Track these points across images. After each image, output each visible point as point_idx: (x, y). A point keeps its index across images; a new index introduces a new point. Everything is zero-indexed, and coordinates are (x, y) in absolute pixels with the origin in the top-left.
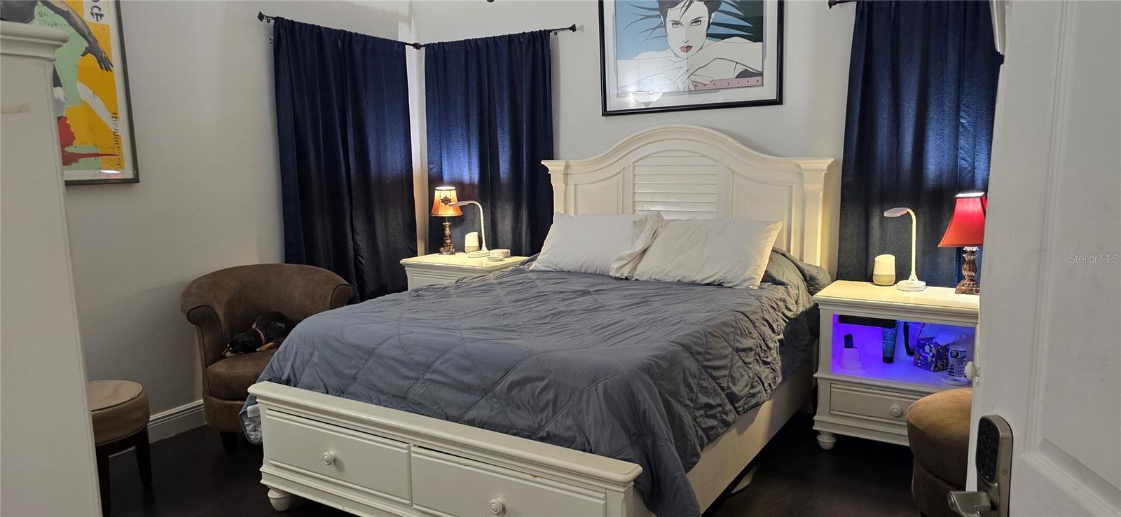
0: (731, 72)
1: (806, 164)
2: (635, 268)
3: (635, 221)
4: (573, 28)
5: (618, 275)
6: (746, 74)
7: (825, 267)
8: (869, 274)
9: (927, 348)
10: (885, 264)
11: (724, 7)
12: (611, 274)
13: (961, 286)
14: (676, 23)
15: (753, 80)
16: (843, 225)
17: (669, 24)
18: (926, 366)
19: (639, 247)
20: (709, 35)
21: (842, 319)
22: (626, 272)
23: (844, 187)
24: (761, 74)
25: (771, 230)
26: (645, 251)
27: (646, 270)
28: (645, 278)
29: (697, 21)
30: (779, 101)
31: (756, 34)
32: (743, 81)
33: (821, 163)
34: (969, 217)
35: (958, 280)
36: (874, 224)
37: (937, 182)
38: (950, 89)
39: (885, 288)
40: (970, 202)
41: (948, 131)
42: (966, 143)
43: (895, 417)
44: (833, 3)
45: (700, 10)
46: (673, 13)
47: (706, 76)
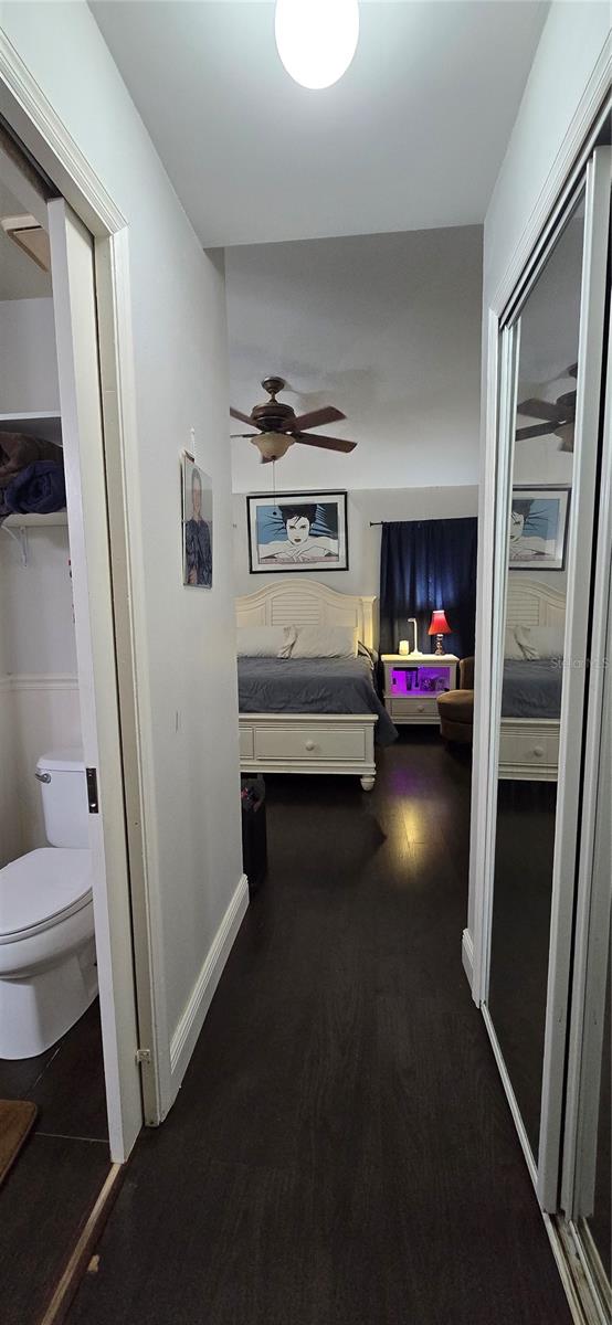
0: (322, 554)
1: (365, 599)
2: (291, 653)
3: (285, 629)
5: (283, 656)
6: (329, 555)
7: (374, 648)
8: (396, 648)
9: (426, 680)
10: (404, 645)
11: (317, 521)
12: (278, 656)
13: (438, 651)
14: (292, 527)
15: (334, 558)
16: (381, 628)
17: (288, 528)
18: (426, 689)
19: (292, 643)
20: (310, 534)
21: (396, 669)
22: (287, 654)
23: (381, 611)
24: (338, 556)
25: (356, 632)
26: (293, 645)
27: (297, 652)
28: (298, 657)
29: (303, 527)
30: (347, 569)
32: (328, 558)
33: (371, 598)
34: (440, 622)
35: (433, 652)
36: (396, 627)
37: (422, 606)
38: (423, 567)
39: (408, 654)
40: (439, 614)
41: (424, 584)
42: (431, 590)
43: (421, 711)
44: (372, 524)
45: (304, 521)
46: (290, 522)
47: (308, 555)
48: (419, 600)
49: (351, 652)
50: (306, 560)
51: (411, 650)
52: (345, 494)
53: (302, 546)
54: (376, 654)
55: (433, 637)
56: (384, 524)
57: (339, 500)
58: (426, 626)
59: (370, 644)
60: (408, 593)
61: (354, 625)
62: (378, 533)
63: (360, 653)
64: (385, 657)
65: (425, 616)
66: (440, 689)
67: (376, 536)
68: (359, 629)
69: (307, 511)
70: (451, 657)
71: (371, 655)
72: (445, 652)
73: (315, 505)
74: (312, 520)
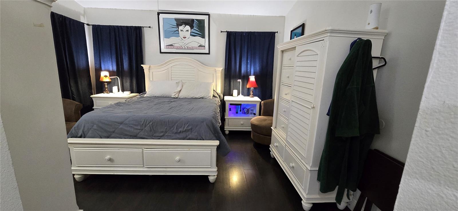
0: (197, 45)
1: (217, 69)
2: (179, 95)
3: (176, 83)
4: (150, 27)
5: (174, 97)
6: (200, 46)
7: (221, 93)
8: (231, 93)
9: (245, 110)
10: (235, 92)
11: (194, 28)
12: (172, 97)
13: (251, 95)
14: (182, 30)
15: (203, 48)
16: (225, 83)
17: (180, 31)
18: (245, 113)
19: (179, 90)
20: (191, 35)
21: (231, 104)
22: (177, 96)
23: (225, 75)
24: (205, 46)
25: (212, 84)
26: (180, 91)
27: (182, 95)
28: (182, 97)
29: (187, 31)
30: (209, 54)
31: (203, 37)
32: (200, 48)
33: (220, 69)
34: (252, 82)
35: (248, 95)
36: (232, 83)
37: (244, 74)
38: (246, 54)
39: (237, 97)
40: (252, 78)
41: (245, 63)
42: (249, 66)
43: (242, 125)
44: (221, 32)
45: (188, 27)
46: (181, 28)
47: (190, 45)
48: (243, 70)
49: (209, 95)
50: (189, 48)
51: (238, 94)
52: (209, 15)
53: (186, 41)
54: (222, 96)
55: (249, 89)
56: (228, 32)
57: (206, 18)
58: (245, 83)
59: (219, 90)
60: (238, 67)
61: (212, 82)
62: (224, 36)
63: (214, 96)
64: (227, 98)
65: (246, 78)
66: (251, 114)
67: (223, 38)
68: (214, 84)
69: (190, 23)
70: (257, 99)
71: (219, 96)
72: (254, 95)
73: (194, 19)
74: (192, 27)
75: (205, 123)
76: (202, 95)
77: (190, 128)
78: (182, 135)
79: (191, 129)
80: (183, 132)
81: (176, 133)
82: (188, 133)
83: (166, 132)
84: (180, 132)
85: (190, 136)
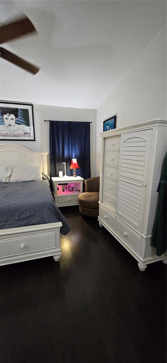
0: (22, 133)
1: (43, 154)
2: (9, 180)
3: (6, 168)
5: (5, 182)
6: (26, 133)
7: (48, 175)
8: (57, 174)
9: (70, 188)
10: (61, 173)
12: (3, 182)
13: (74, 175)
15: (28, 135)
16: (51, 166)
18: (70, 191)
19: (10, 175)
20: (16, 123)
21: (59, 184)
22: (7, 181)
23: (50, 159)
24: (30, 134)
27: (13, 179)
28: (13, 182)
29: (12, 119)
30: (34, 140)
32: (26, 135)
33: (46, 154)
34: (75, 164)
35: (71, 175)
36: (57, 165)
37: (67, 157)
38: (67, 141)
39: (62, 178)
40: (75, 161)
41: (67, 148)
42: (70, 151)
43: (70, 201)
44: (45, 121)
45: (12, 116)
46: (5, 116)
47: (16, 133)
48: (66, 154)
49: (39, 178)
50: (15, 135)
51: (64, 175)
52: (32, 105)
53: (12, 128)
54: (49, 177)
55: (72, 170)
56: (49, 121)
57: (29, 108)
58: (68, 165)
59: (46, 173)
60: (61, 151)
61: (39, 166)
62: (48, 125)
63: (43, 178)
64: (54, 179)
65: (69, 161)
66: (76, 191)
68: (42, 167)
69: (15, 112)
70: (79, 178)
71: (47, 178)
72: (77, 175)
73: (18, 109)
74: (16, 116)
75: (46, 207)
76: (32, 179)
77: (32, 213)
78: (24, 222)
79: (34, 214)
80: (25, 218)
81: (18, 220)
82: (30, 219)
83: (7, 221)
84: (23, 219)
85: (33, 222)
